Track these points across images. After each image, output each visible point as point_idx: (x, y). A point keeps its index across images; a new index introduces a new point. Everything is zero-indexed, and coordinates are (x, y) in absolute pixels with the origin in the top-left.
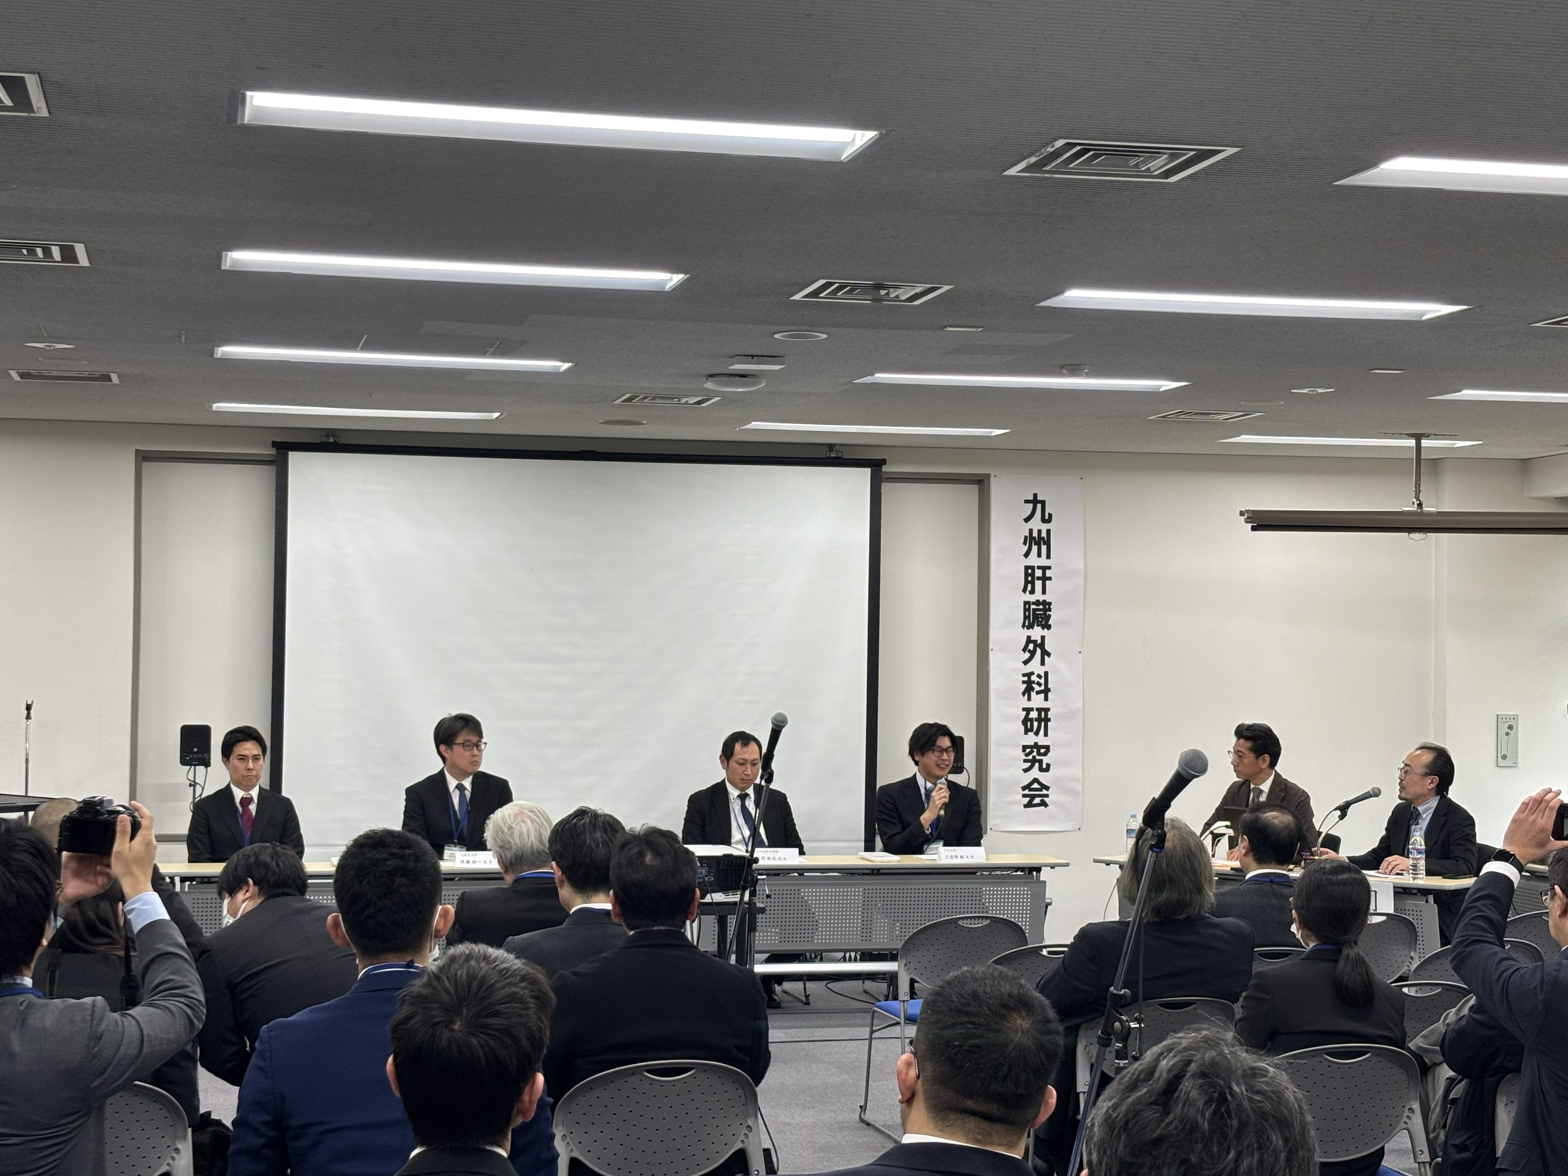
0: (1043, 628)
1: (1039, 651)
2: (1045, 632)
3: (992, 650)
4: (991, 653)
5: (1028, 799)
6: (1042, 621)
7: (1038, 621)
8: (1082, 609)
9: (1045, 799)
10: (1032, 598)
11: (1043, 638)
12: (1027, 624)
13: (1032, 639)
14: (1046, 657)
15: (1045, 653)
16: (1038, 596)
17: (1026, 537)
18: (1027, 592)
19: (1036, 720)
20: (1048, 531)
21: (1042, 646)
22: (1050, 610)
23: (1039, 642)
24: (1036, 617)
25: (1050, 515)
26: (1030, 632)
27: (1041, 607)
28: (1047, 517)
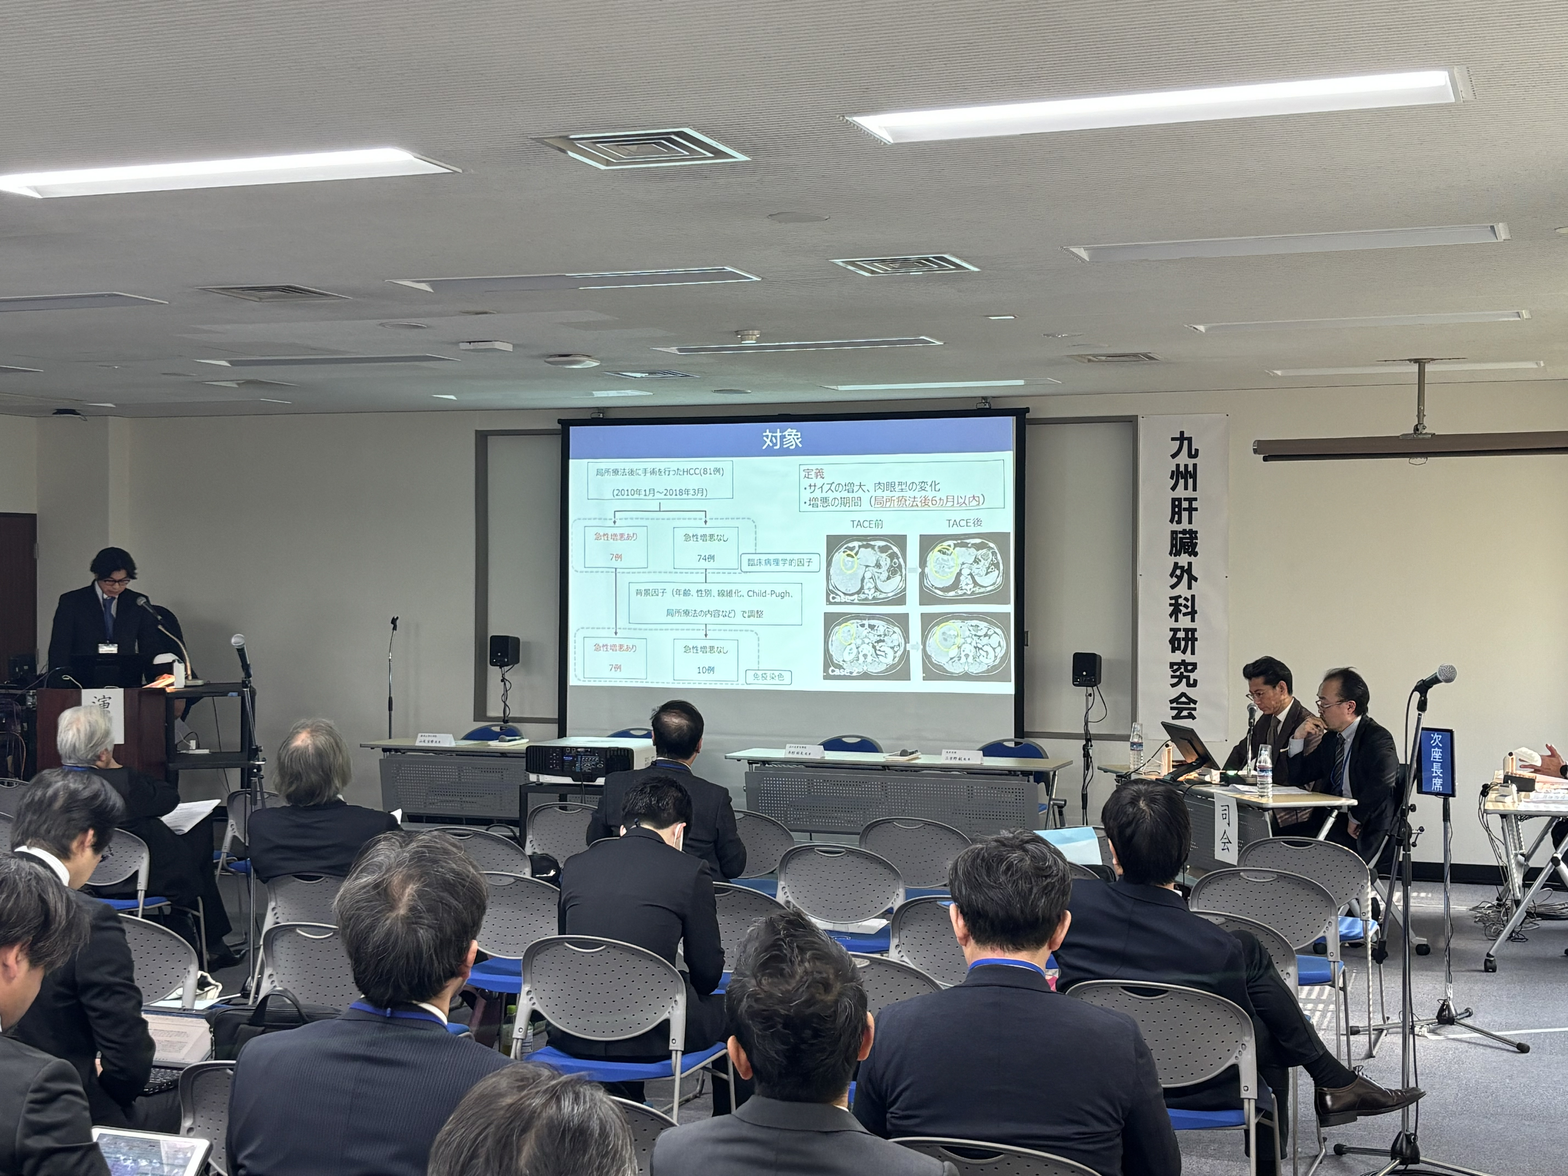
0: (1190, 556)
1: (1186, 576)
2: (1192, 559)
3: (1141, 575)
4: (1140, 579)
5: (1176, 711)
6: (1189, 549)
7: (1185, 549)
9: (1193, 711)
10: (1179, 528)
11: (1190, 564)
12: (1174, 552)
13: (1179, 565)
14: (1193, 582)
15: (1192, 578)
16: (1185, 525)
17: (1173, 472)
18: (1175, 522)
19: (1183, 639)
20: (1195, 466)
21: (1189, 571)
22: (1196, 538)
24: (1183, 545)
25: (1197, 450)
26: (1177, 559)
28: (1193, 453)
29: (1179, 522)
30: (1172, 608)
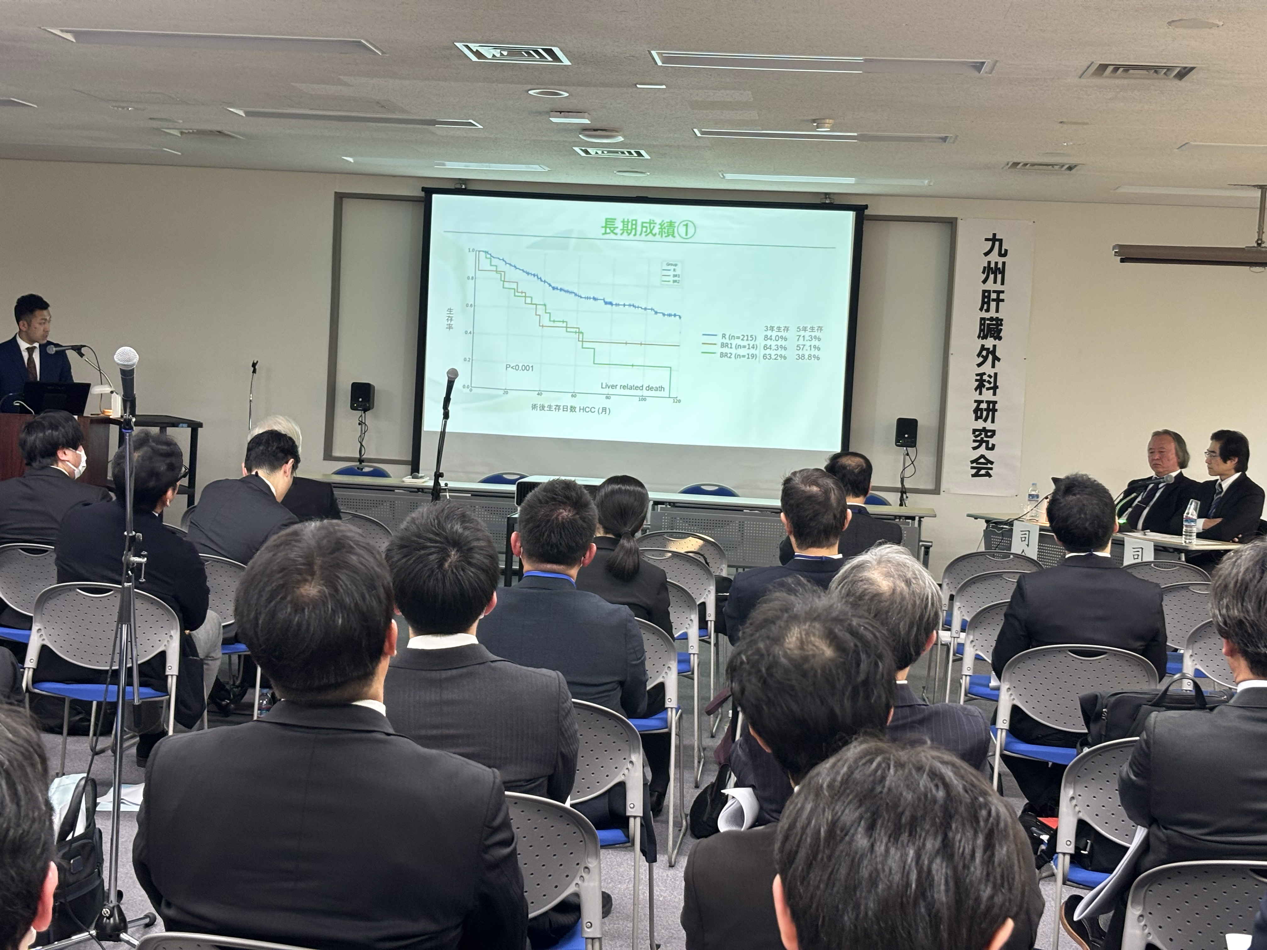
0: (995, 340)
1: (990, 357)
2: (997, 342)
3: (952, 354)
4: (951, 357)
5: (975, 470)
6: (994, 334)
7: (991, 334)
8: (1028, 326)
9: (990, 471)
10: (987, 315)
11: (995, 346)
12: (982, 335)
13: (985, 347)
14: (996, 361)
15: (996, 359)
16: (992, 314)
17: (985, 268)
18: (984, 311)
19: (985, 410)
20: (1004, 264)
21: (993, 352)
22: (1001, 325)
23: (991, 349)
24: (989, 330)
25: (1006, 251)
26: (984, 342)
27: (994, 322)
28: (1003, 252)
29: (988, 310)
30: (977, 383)
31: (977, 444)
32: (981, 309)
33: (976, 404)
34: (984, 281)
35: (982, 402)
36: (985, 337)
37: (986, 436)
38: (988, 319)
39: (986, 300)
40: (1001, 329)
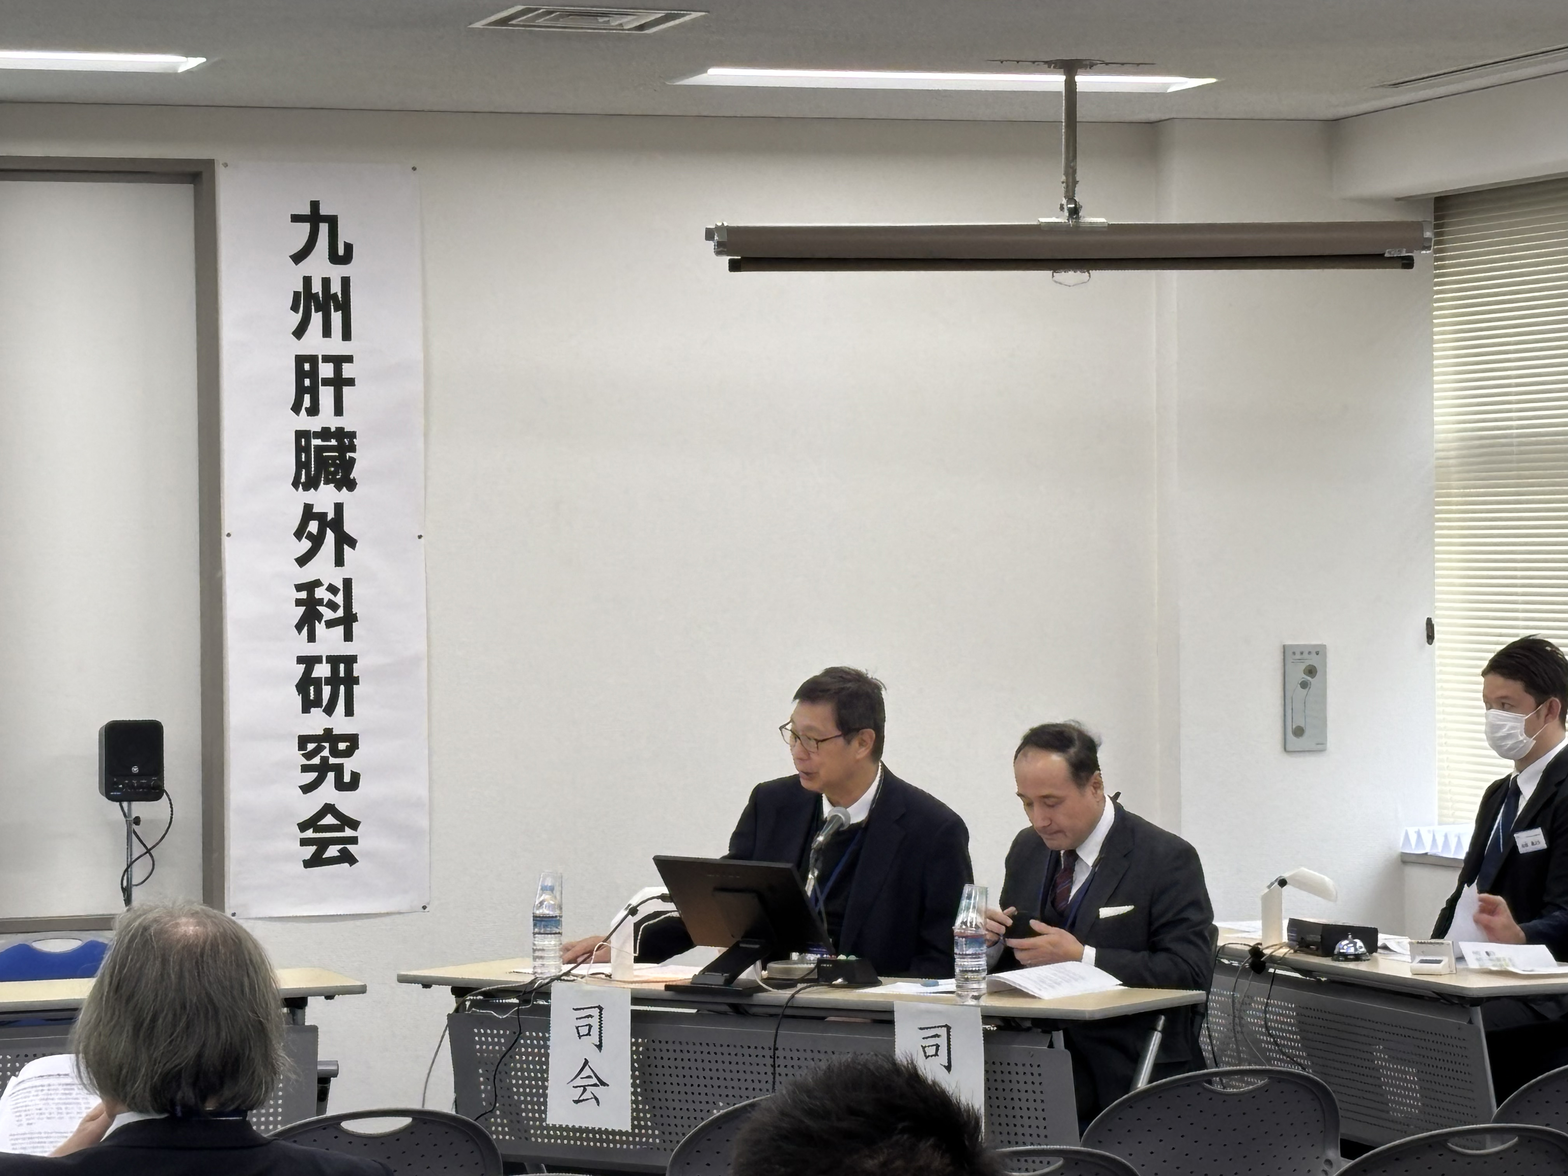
0: (339, 489)
1: (330, 536)
2: (344, 495)
3: (229, 535)
4: (227, 543)
5: (312, 849)
6: (335, 473)
7: (328, 473)
8: (421, 445)
9: (351, 848)
10: (314, 424)
11: (339, 508)
12: (303, 479)
13: (315, 510)
14: (346, 547)
15: (344, 540)
16: (327, 419)
17: (297, 295)
18: (303, 411)
19: (328, 681)
20: (346, 282)
21: (337, 524)
22: (353, 449)
23: (331, 516)
24: (322, 463)
25: (349, 247)
26: (310, 496)
27: (333, 442)
28: (341, 251)
29: (313, 411)
30: (302, 609)
31: (312, 776)
32: (296, 408)
33: (302, 667)
34: (300, 332)
35: (318, 659)
36: (312, 484)
37: (335, 752)
38: (317, 435)
39: (307, 382)
40: (353, 461)
